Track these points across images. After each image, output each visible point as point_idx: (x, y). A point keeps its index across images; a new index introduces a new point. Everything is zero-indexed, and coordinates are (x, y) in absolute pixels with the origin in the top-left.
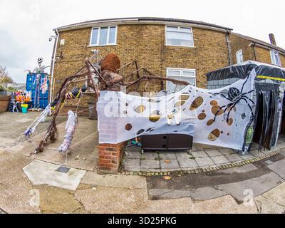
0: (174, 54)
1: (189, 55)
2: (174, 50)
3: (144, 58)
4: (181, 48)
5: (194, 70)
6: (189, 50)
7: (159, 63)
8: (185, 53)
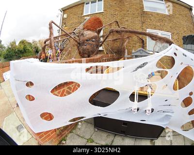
0: (152, 18)
1: (165, 20)
2: (152, 15)
3: (127, 21)
4: (158, 14)
5: (169, 34)
6: (164, 16)
7: (140, 25)
8: (162, 18)
